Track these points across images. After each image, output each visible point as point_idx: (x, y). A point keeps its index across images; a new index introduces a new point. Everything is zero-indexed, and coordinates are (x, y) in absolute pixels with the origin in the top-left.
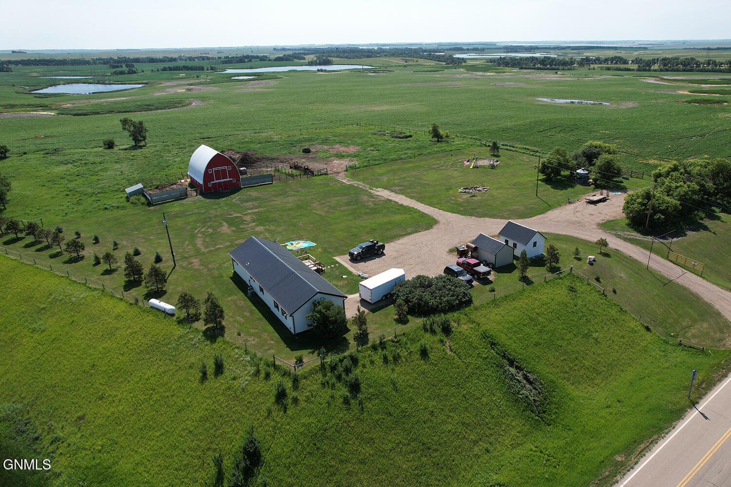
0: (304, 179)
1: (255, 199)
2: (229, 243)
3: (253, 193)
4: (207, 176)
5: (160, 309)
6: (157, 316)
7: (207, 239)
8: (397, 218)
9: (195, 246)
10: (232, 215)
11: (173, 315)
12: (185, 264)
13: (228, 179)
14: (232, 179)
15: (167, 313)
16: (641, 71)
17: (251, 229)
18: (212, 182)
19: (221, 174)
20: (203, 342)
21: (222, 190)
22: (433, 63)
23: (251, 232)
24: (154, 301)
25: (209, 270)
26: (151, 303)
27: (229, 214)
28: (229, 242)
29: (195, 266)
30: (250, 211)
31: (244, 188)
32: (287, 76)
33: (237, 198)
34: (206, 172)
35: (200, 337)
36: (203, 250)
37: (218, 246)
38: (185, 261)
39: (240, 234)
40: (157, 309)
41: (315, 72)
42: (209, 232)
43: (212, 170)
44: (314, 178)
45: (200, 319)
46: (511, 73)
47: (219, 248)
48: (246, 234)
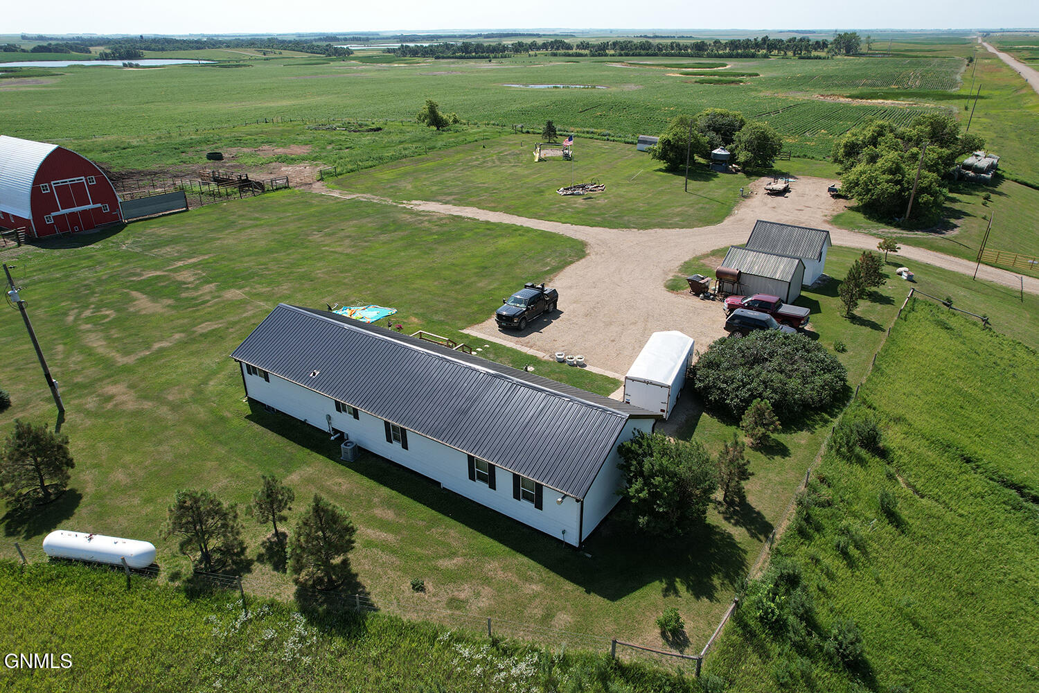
0: (248, 197)
1: (173, 241)
2: (183, 335)
3: (158, 229)
4: (39, 199)
5: (99, 559)
6: (97, 588)
7: (115, 333)
8: (503, 243)
9: (89, 352)
10: (140, 275)
11: (151, 570)
12: (91, 403)
13: (91, 206)
14: (99, 205)
15: (131, 569)
16: (597, 56)
17: (214, 298)
18: (54, 214)
19: (72, 195)
20: (319, 645)
21: (80, 229)
22: (306, 55)
23: (217, 303)
24: (61, 539)
25: (174, 407)
26: (50, 546)
27: (135, 275)
28: (180, 332)
29: (123, 403)
30: (180, 264)
31: (129, 223)
32: (71, 73)
33: (129, 241)
34: (35, 192)
35: (299, 629)
36: (121, 360)
37: (157, 346)
38: (87, 395)
39: (194, 311)
40: (87, 563)
41: (119, 68)
42: (107, 316)
43: (50, 186)
44: (266, 195)
45: (250, 562)
46: (427, 63)
47: (161, 350)
48: (209, 309)
